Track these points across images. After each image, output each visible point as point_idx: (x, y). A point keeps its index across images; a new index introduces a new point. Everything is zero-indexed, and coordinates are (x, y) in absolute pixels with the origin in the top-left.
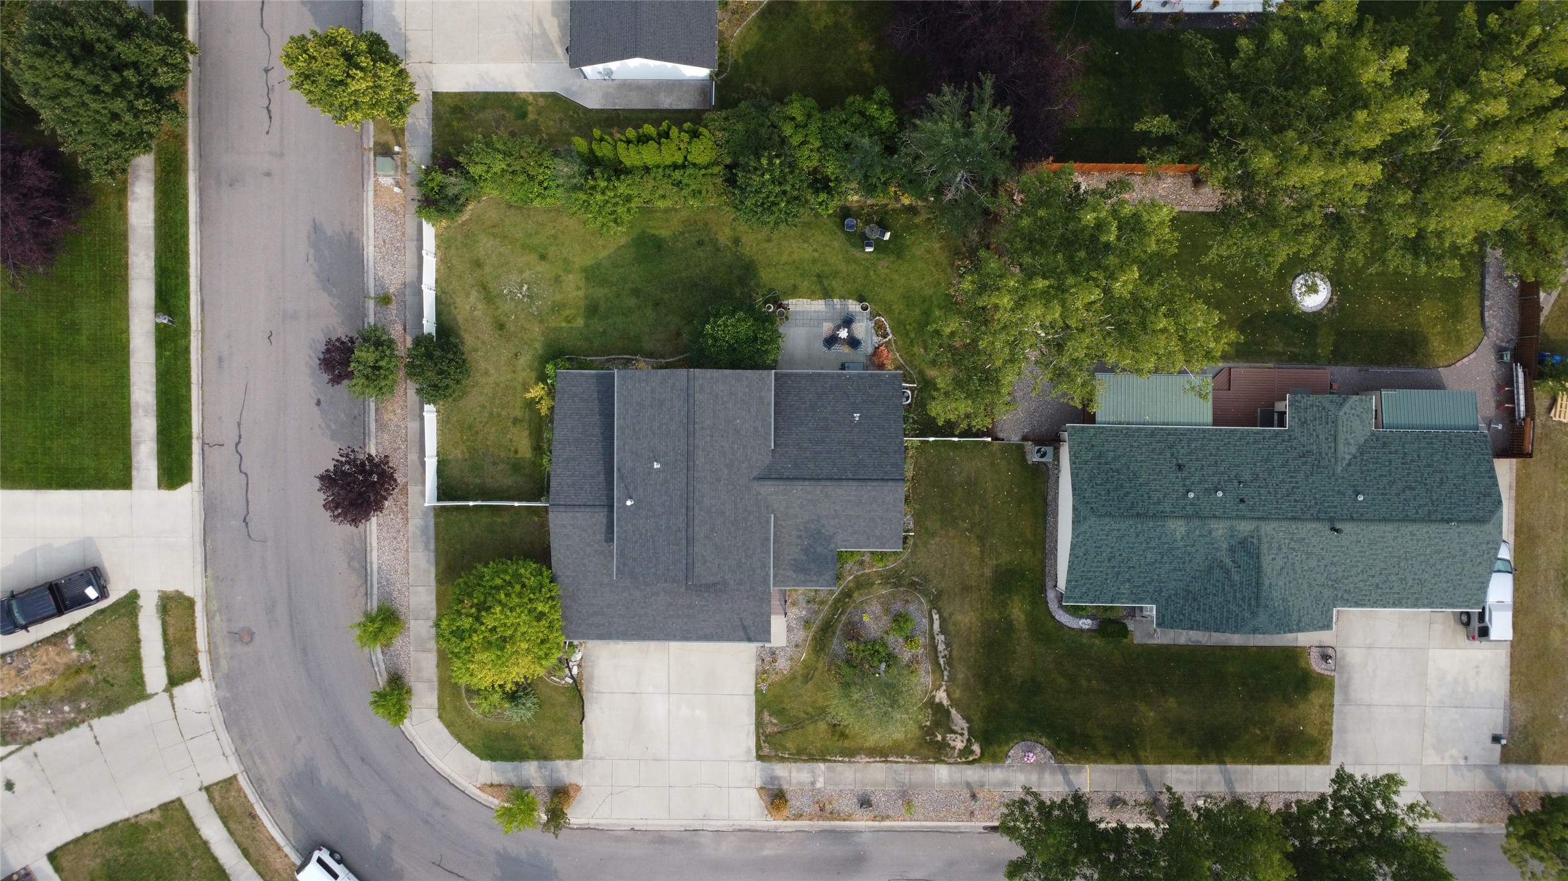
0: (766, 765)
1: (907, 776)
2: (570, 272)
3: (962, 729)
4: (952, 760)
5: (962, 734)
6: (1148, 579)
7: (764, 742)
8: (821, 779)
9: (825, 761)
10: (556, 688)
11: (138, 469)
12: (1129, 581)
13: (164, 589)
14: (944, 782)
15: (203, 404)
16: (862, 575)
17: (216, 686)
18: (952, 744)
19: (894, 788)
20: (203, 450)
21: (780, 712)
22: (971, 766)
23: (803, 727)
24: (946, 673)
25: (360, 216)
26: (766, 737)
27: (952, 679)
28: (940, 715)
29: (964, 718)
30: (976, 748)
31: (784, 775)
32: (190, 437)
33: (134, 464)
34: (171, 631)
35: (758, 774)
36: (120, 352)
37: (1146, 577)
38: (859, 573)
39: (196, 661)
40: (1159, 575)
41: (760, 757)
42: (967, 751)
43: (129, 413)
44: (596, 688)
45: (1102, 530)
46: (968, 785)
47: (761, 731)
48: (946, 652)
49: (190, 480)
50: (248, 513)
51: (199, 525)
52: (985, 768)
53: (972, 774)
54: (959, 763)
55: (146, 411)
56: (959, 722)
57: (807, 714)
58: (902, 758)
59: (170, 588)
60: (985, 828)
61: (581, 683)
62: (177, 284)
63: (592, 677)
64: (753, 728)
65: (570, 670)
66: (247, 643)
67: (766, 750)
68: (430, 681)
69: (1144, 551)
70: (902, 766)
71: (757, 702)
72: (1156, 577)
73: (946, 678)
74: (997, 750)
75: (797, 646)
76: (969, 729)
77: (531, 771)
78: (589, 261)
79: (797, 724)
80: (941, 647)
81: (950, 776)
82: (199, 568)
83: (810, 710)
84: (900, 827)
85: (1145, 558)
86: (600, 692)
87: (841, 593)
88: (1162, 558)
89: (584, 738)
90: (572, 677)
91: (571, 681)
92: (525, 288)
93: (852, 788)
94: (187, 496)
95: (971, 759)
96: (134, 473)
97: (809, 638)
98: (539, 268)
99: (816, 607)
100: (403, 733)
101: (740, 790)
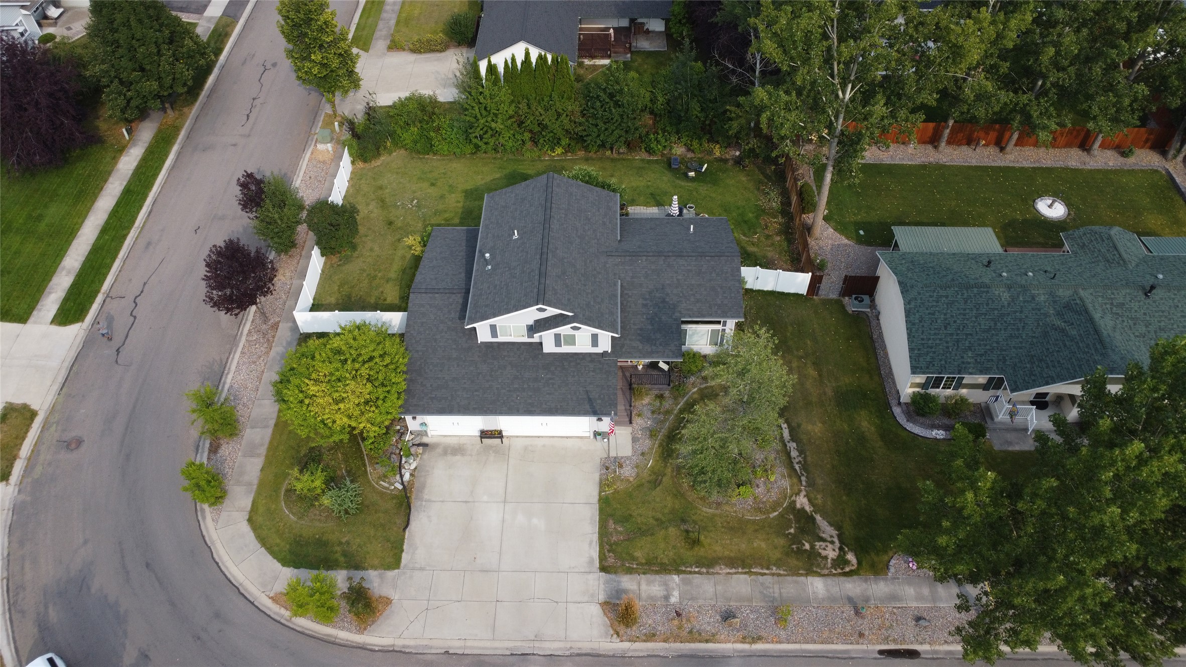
0: (613, 576)
1: (777, 590)
2: (453, 193)
3: (832, 536)
4: (826, 572)
5: (832, 543)
6: (988, 347)
7: (609, 551)
8: (676, 593)
9: (679, 572)
10: (382, 494)
11: (40, 310)
12: (970, 348)
13: (12, 401)
14: (820, 596)
15: (120, 271)
16: (706, 388)
17: (19, 491)
18: (824, 553)
19: (763, 604)
20: (104, 301)
21: (625, 519)
22: (849, 579)
23: (652, 534)
24: (803, 478)
25: (295, 165)
26: (611, 545)
27: (811, 484)
28: (806, 523)
29: (831, 525)
30: (850, 557)
31: (632, 587)
32: (97, 292)
33: (39, 307)
34: (1, 436)
35: (602, 586)
36: (70, 234)
37: (986, 345)
38: (702, 386)
39: (11, 466)
40: (998, 343)
41: (603, 569)
42: (841, 562)
43: (54, 272)
44: (426, 497)
45: (931, 296)
46: (850, 600)
47: (606, 539)
48: (800, 459)
49: (83, 321)
50: (124, 344)
51: (73, 354)
52: (866, 581)
53: (852, 587)
54: (834, 575)
55: (69, 272)
56: (827, 530)
57: (657, 520)
58: (768, 569)
59: (18, 400)
60: (881, 652)
61: (411, 492)
62: (136, 199)
63: (423, 486)
64: (595, 537)
65: (402, 476)
66: (72, 450)
67: (611, 561)
68: (250, 484)
69: (976, 318)
70: (769, 579)
71: (601, 511)
72: (995, 345)
73: (804, 483)
74: (876, 559)
75: (643, 454)
76: (839, 536)
77: (337, 578)
79: (644, 532)
80: (794, 454)
81: (828, 591)
82: (56, 387)
83: (660, 516)
84: (776, 651)
85: (980, 324)
86: (429, 501)
87: (687, 403)
88: (996, 324)
89: (405, 547)
90: (402, 483)
91: (400, 487)
92: (415, 201)
93: (713, 603)
94: (75, 332)
95: (847, 569)
96: (35, 313)
97: (656, 446)
98: (430, 191)
99: (661, 417)
100: (203, 537)
101: (579, 605)
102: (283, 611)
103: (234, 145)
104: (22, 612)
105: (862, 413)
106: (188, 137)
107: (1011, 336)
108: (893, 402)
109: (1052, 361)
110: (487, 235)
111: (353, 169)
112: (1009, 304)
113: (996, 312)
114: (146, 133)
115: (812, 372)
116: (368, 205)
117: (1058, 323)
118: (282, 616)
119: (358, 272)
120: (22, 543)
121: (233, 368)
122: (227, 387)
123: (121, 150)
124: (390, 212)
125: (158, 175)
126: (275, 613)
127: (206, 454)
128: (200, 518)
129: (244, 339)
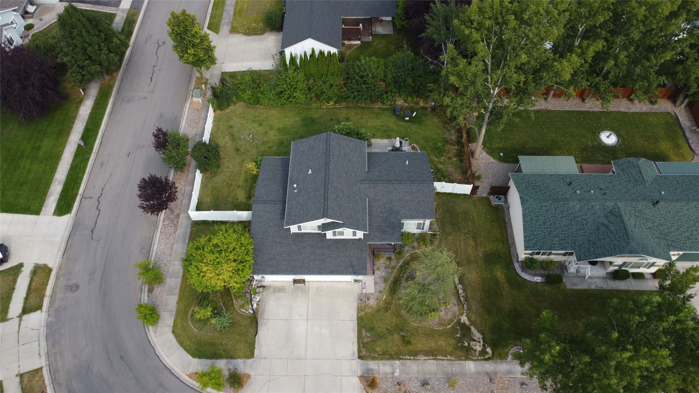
0: (365, 361)
1: (450, 369)
2: (272, 130)
3: (479, 339)
4: (475, 358)
5: (479, 342)
6: (566, 235)
7: (363, 347)
8: (398, 371)
9: (399, 359)
10: (242, 316)
11: (46, 207)
12: (557, 236)
13: (38, 263)
14: (472, 372)
15: (88, 181)
16: (414, 253)
17: (48, 315)
18: (475, 348)
19: (442, 376)
20: (81, 200)
21: (371, 329)
22: (487, 362)
23: (385, 338)
24: (465, 306)
25: (181, 112)
26: (364, 344)
27: (469, 309)
28: (465, 330)
29: (479, 332)
30: (489, 350)
31: (375, 368)
32: (76, 194)
33: (45, 204)
34: (34, 284)
35: (359, 367)
36: (57, 158)
37: (565, 234)
38: (412, 252)
39: (42, 301)
40: (572, 233)
41: (360, 357)
42: (483, 352)
43: (51, 183)
44: (265, 317)
45: (537, 206)
46: (487, 374)
47: (361, 341)
48: (464, 294)
49: (71, 213)
50: (95, 227)
51: (67, 233)
52: (496, 363)
53: (489, 366)
54: (480, 360)
55: (59, 182)
56: (477, 335)
57: (388, 330)
58: (446, 357)
59: (41, 262)
61: (257, 314)
62: (92, 135)
63: (264, 311)
64: (356, 339)
65: (252, 306)
66: (74, 291)
67: (364, 353)
68: (172, 311)
69: (561, 219)
70: (446, 362)
71: (359, 325)
72: (570, 234)
73: (465, 308)
74: (502, 351)
75: (380, 292)
76: (483, 339)
77: (222, 364)
78: (281, 126)
79: (381, 336)
80: (461, 291)
81: (476, 369)
82: (61, 254)
83: (389, 327)
85: (563, 222)
86: (267, 319)
87: (404, 262)
88: (571, 222)
89: (256, 346)
90: (253, 310)
91: (252, 312)
92: (251, 136)
93: (417, 376)
94: (67, 219)
95: (487, 357)
96: (43, 208)
97: (387, 287)
98: (259, 129)
99: (390, 270)
100: (149, 341)
101: (348, 378)
102: (195, 383)
103: (145, 98)
104: (59, 384)
105: (498, 267)
106: (118, 92)
107: (580, 229)
108: (515, 260)
109: (600, 245)
110: (294, 169)
111: (215, 115)
112: (579, 211)
113: (572, 215)
114: (94, 91)
115: (472, 243)
116: (224, 138)
117: (605, 222)
118: (194, 385)
119: (221, 182)
120: (54, 346)
121: (157, 241)
122: (154, 253)
123: (80, 102)
124: (237, 143)
125: (103, 118)
126: (190, 384)
127: (146, 294)
128: (147, 330)
129: (161, 223)
